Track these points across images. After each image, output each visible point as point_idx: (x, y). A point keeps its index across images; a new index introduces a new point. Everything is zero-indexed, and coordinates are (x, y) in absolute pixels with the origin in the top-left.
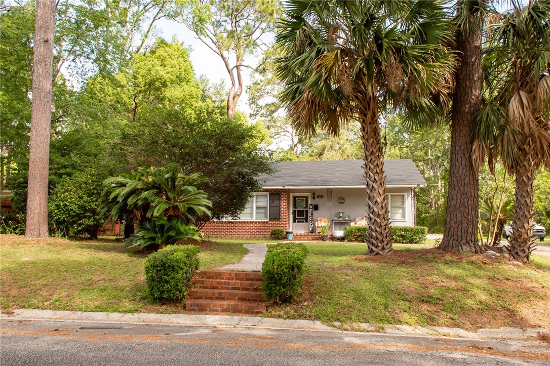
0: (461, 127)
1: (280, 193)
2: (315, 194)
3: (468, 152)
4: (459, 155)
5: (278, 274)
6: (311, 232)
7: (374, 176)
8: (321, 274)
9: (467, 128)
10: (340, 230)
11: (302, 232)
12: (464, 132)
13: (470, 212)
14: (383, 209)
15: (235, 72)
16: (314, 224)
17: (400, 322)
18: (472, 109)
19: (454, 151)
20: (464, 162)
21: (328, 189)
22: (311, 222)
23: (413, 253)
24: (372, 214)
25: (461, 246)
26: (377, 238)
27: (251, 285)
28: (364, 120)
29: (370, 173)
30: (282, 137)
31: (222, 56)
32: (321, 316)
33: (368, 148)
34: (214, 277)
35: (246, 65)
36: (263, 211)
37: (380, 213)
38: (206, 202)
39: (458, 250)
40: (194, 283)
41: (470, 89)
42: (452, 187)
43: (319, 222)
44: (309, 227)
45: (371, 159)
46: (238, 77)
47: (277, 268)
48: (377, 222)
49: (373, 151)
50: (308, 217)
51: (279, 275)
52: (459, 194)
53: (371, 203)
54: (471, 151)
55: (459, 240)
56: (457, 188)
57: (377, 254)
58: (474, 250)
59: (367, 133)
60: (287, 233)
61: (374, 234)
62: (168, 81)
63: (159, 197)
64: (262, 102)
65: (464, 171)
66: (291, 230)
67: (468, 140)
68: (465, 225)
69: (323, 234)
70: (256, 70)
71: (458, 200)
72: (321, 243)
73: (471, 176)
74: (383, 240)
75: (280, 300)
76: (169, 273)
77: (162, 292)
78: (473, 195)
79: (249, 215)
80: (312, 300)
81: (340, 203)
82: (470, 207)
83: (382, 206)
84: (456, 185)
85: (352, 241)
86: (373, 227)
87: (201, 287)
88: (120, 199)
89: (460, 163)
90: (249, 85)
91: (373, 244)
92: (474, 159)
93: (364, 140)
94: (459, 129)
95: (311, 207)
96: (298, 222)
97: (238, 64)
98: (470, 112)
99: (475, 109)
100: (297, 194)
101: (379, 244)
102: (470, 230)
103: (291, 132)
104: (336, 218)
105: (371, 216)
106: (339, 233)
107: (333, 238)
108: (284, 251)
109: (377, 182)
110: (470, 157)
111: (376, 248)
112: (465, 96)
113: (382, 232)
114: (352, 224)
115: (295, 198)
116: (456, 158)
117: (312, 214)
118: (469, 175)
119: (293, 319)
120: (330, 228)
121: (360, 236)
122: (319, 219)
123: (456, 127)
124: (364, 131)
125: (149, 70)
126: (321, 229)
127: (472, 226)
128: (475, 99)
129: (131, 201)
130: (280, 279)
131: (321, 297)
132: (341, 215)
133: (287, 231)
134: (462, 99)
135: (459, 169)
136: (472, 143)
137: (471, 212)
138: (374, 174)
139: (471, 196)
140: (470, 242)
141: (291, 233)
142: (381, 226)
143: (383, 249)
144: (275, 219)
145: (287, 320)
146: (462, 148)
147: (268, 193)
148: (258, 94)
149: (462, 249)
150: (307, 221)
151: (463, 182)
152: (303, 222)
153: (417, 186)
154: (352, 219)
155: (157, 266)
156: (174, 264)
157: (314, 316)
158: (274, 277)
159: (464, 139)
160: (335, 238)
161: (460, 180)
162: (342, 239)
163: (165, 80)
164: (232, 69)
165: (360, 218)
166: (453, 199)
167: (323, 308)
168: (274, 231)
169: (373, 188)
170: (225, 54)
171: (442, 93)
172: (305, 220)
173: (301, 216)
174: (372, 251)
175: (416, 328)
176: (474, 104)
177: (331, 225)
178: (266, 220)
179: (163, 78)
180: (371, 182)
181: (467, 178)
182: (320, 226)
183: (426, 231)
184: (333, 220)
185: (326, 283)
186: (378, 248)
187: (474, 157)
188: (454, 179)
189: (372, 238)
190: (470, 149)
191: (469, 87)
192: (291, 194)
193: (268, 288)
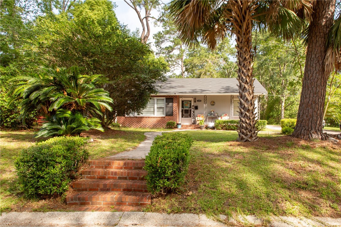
0: (317, 38)
1: (173, 98)
2: (196, 99)
3: (322, 59)
4: (314, 61)
5: (161, 168)
6: (193, 124)
7: (246, 78)
8: (203, 161)
9: (323, 39)
10: (212, 122)
11: (188, 124)
12: (320, 42)
13: (319, 108)
14: (252, 105)
15: (144, 21)
16: (195, 118)
17: (284, 213)
18: (328, 23)
19: (309, 59)
20: (317, 68)
21: (205, 96)
22: (193, 117)
23: (274, 140)
24: (243, 109)
25: (311, 134)
26: (247, 128)
27: (138, 174)
28: (239, 31)
29: (243, 76)
30: (176, 68)
31: (136, 10)
32: (205, 208)
33: (242, 55)
34: (103, 167)
35: (152, 17)
36: (162, 110)
37: (250, 108)
38: (106, 98)
39: (309, 137)
40: (81, 174)
41: (328, 5)
42: (306, 88)
43: (198, 117)
44: (192, 120)
45: (244, 64)
46: (147, 24)
47: (161, 161)
48: (247, 116)
49: (245, 58)
50: (191, 114)
51: (163, 169)
52: (312, 94)
53: (242, 101)
54: (324, 58)
55: (309, 130)
56: (310, 89)
57: (246, 141)
58: (321, 137)
59: (241, 42)
60: (178, 124)
61: (244, 125)
62: (95, 21)
63: (60, 93)
64: (163, 45)
65: (317, 75)
66: (180, 123)
67: (323, 49)
68: (315, 118)
69: (201, 125)
70: (158, 20)
71: (311, 99)
72: (199, 130)
73: (322, 79)
74: (251, 130)
75: (164, 192)
76: (43, 168)
77: (38, 188)
78: (323, 95)
79: (152, 112)
80: (197, 189)
81: (212, 105)
82: (320, 104)
83: (251, 103)
84: (310, 86)
85: (219, 129)
86: (243, 120)
87: (87, 177)
88: (24, 95)
89: (314, 68)
90: (155, 34)
91: (243, 133)
92: (327, 65)
93: (238, 48)
94: (315, 40)
95: (193, 107)
96: (185, 117)
97: (147, 16)
98: (326, 25)
99: (330, 23)
100: (184, 99)
101: (248, 133)
102: (318, 122)
103: (181, 65)
104: (209, 115)
105: (242, 110)
106: (211, 124)
107: (207, 128)
108: (170, 142)
109: (248, 84)
110: (323, 64)
111: (246, 136)
112: (323, 11)
113: (251, 123)
114: (220, 118)
115: (183, 101)
116: (312, 64)
117: (194, 112)
118: (321, 78)
119: (177, 213)
120: (206, 121)
121: (225, 126)
122: (198, 115)
123: (313, 39)
124: (239, 41)
125: (81, 12)
126: (199, 122)
127: (320, 119)
128: (331, 14)
129: (33, 96)
130: (164, 173)
131: (205, 186)
132: (213, 113)
133: (177, 123)
134: (320, 14)
135: (313, 73)
136: (325, 52)
137: (321, 108)
138: (246, 77)
139: (321, 95)
140: (318, 131)
141: (180, 124)
142: (250, 118)
143: (251, 136)
144: (169, 115)
145: (172, 214)
146: (317, 55)
147: (165, 98)
148: (161, 40)
149: (312, 137)
150: (190, 117)
151: (316, 84)
152: (188, 117)
153: (261, 94)
154: (220, 116)
155: (28, 162)
156: (48, 159)
157: (199, 208)
158: (158, 171)
159: (319, 48)
160: (209, 127)
161: (314, 83)
162: (213, 128)
163: (93, 20)
164: (143, 19)
165: (224, 114)
166: (306, 98)
167: (208, 199)
168: (169, 123)
169: (245, 89)
170: (138, 8)
171: (307, 7)
172: (189, 116)
173: (187, 113)
174: (242, 139)
175: (301, 219)
176: (330, 19)
177: (206, 119)
178: (163, 116)
179: (92, 18)
180: (243, 84)
181: (319, 80)
182: (199, 120)
183: (266, 123)
184: (207, 116)
185: (209, 171)
186: (247, 136)
187: (327, 63)
188: (309, 81)
189: (242, 128)
190: (323, 57)
191: (327, 3)
192: (181, 99)
193: (152, 182)
